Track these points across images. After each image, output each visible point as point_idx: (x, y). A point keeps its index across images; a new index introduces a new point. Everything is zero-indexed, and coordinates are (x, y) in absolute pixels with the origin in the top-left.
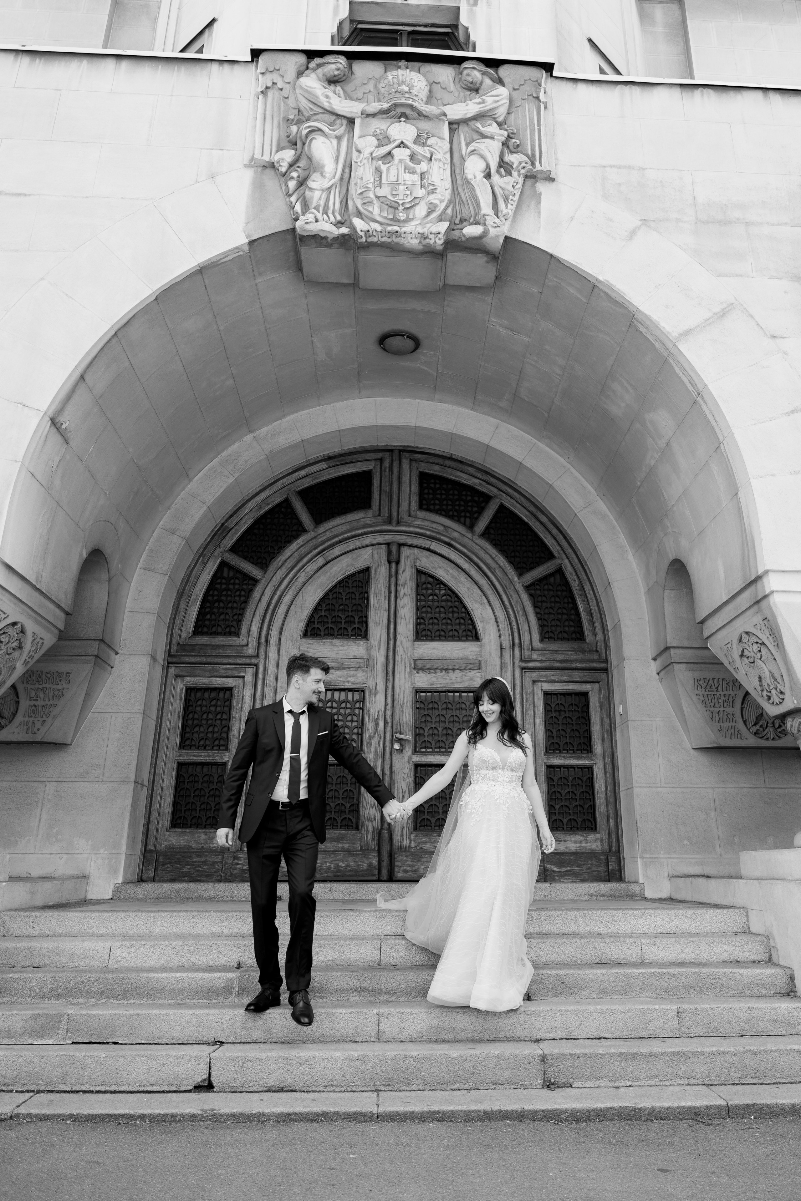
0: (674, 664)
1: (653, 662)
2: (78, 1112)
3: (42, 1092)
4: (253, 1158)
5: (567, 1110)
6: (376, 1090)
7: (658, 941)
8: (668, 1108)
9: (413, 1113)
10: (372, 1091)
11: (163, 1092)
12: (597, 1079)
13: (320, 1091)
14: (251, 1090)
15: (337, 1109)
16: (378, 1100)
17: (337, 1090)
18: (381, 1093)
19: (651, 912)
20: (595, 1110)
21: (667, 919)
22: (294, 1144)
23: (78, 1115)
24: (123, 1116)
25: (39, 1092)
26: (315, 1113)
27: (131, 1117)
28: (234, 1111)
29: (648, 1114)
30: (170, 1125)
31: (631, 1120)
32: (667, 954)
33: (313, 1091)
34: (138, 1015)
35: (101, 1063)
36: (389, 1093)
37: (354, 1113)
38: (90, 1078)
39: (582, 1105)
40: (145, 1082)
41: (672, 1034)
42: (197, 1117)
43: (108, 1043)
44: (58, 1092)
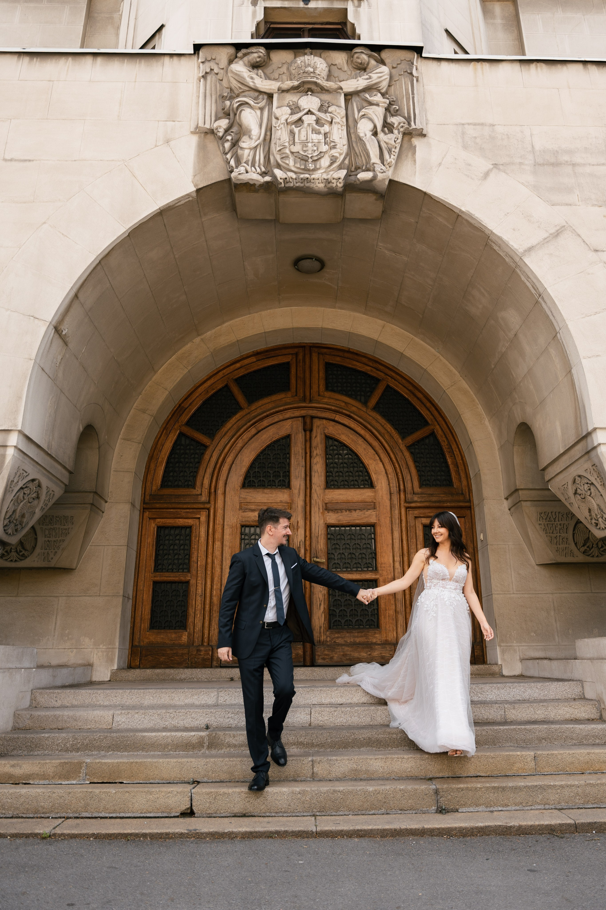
0: (522, 502)
1: (505, 501)
2: (98, 832)
3: (70, 818)
4: (228, 864)
5: (456, 828)
6: (314, 815)
7: (517, 706)
8: (531, 826)
9: (342, 831)
10: (310, 816)
11: (158, 817)
12: (477, 806)
13: (272, 816)
14: (222, 815)
15: (286, 829)
16: (316, 822)
17: (285, 815)
18: (318, 818)
19: (510, 685)
20: (477, 828)
21: (522, 690)
22: (257, 854)
23: (98, 834)
24: (131, 834)
25: (68, 818)
26: (271, 832)
27: (137, 835)
28: (211, 830)
29: (516, 831)
30: (165, 840)
31: (504, 835)
32: (524, 715)
33: (268, 816)
34: (137, 763)
35: (112, 797)
36: (324, 817)
37: (299, 831)
38: (105, 808)
39: (467, 825)
40: (145, 811)
41: (530, 773)
42: (184, 835)
43: (116, 783)
44: (82, 818)
